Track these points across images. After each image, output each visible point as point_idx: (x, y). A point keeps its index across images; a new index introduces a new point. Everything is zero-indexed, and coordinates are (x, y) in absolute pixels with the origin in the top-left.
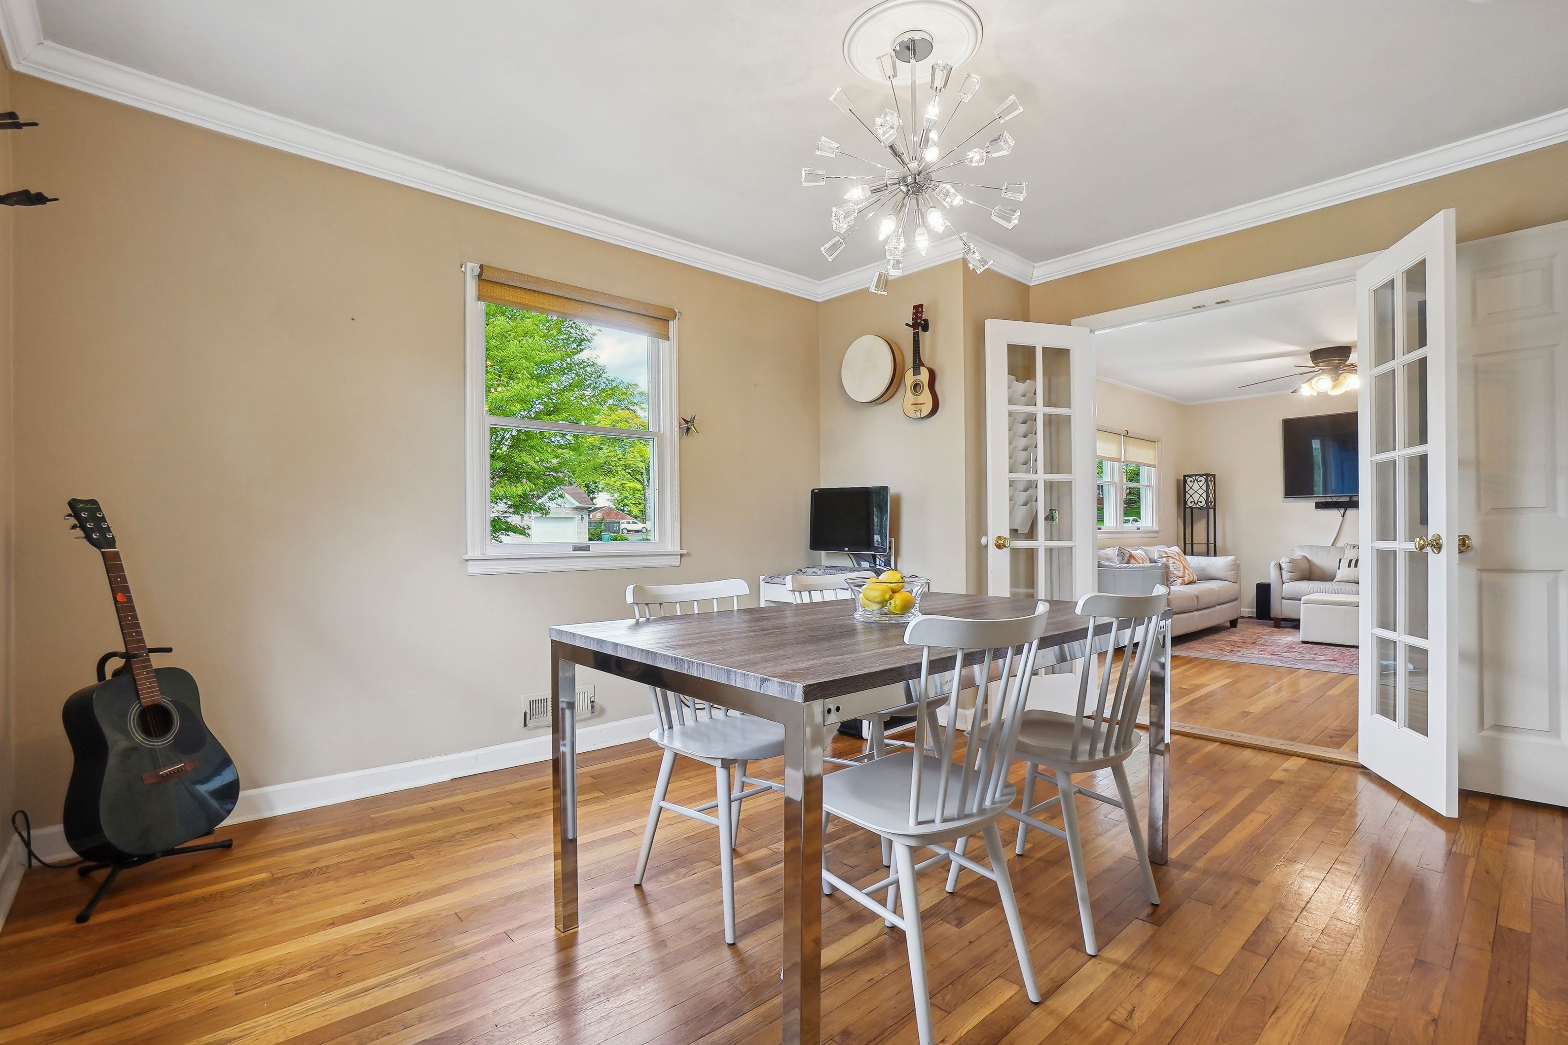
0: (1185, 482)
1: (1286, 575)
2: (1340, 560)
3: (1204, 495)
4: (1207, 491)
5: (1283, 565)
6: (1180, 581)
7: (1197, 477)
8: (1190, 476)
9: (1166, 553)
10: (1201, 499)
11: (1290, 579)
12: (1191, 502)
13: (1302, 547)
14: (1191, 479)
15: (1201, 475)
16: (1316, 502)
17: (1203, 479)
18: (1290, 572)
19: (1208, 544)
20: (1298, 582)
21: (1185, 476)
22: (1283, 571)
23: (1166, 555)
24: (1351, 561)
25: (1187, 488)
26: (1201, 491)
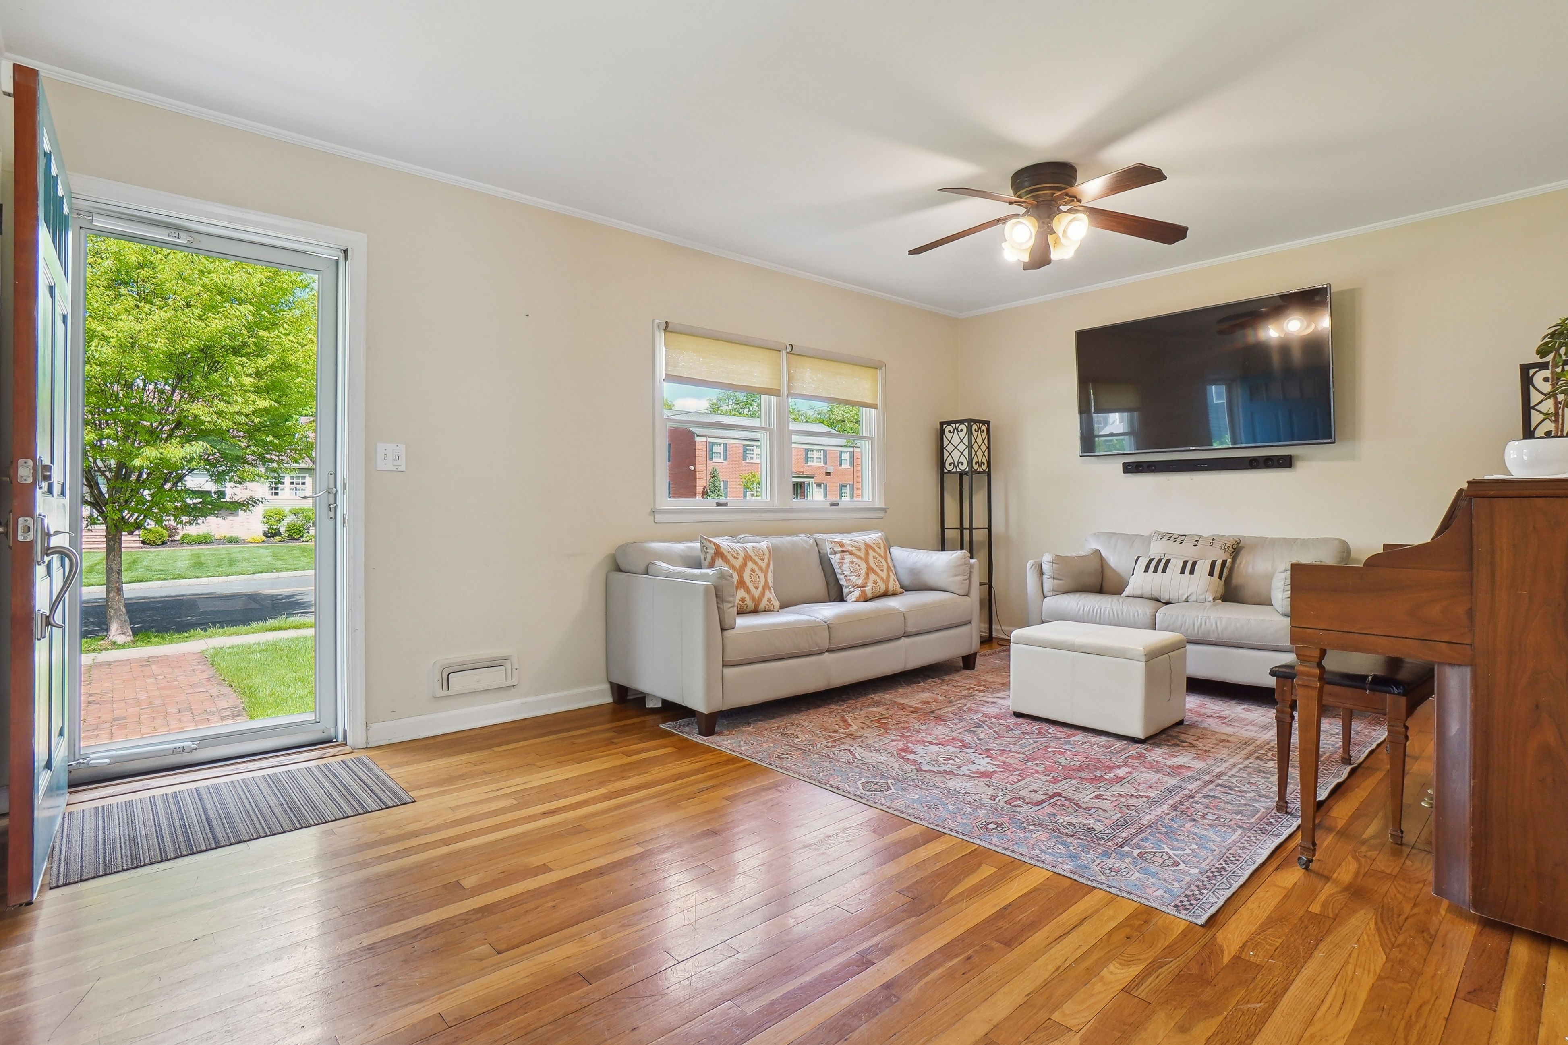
0: (942, 432)
1: (1048, 584)
2: (1138, 557)
3: (966, 453)
4: (970, 447)
5: (1045, 567)
6: (857, 593)
7: (957, 425)
8: (949, 423)
9: (841, 545)
10: (963, 460)
11: (1053, 590)
12: (950, 464)
13: (1097, 535)
14: (949, 428)
15: (962, 422)
16: (1124, 464)
17: (963, 427)
18: (1054, 578)
19: (962, 528)
20: (1065, 596)
21: (942, 424)
22: (1045, 577)
23: (840, 549)
24: (1152, 560)
25: (946, 442)
26: (962, 447)
